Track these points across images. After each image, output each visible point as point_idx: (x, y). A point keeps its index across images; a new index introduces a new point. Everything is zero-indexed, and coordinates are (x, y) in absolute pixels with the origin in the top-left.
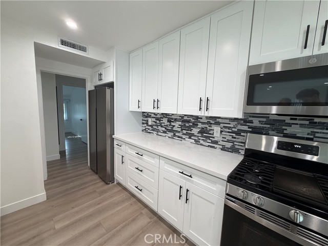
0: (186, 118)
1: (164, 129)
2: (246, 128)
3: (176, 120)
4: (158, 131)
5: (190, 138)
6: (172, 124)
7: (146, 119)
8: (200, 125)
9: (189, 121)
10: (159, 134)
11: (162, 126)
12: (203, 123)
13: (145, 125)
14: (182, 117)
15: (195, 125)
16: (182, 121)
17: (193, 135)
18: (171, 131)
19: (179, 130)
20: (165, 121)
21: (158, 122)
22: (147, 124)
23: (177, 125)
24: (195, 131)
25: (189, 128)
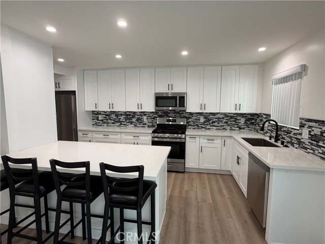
0: (128, 113)
1: (113, 121)
2: (156, 116)
3: (121, 115)
4: (108, 123)
5: (131, 124)
6: (119, 117)
7: (96, 116)
8: (136, 117)
9: (130, 115)
10: (109, 125)
11: (111, 120)
12: (138, 115)
13: (96, 120)
14: (126, 113)
15: (134, 117)
16: (126, 115)
17: (133, 122)
18: (117, 122)
19: (124, 120)
20: (113, 116)
21: (107, 117)
22: (98, 119)
23: (122, 118)
24: (134, 120)
25: (131, 119)
